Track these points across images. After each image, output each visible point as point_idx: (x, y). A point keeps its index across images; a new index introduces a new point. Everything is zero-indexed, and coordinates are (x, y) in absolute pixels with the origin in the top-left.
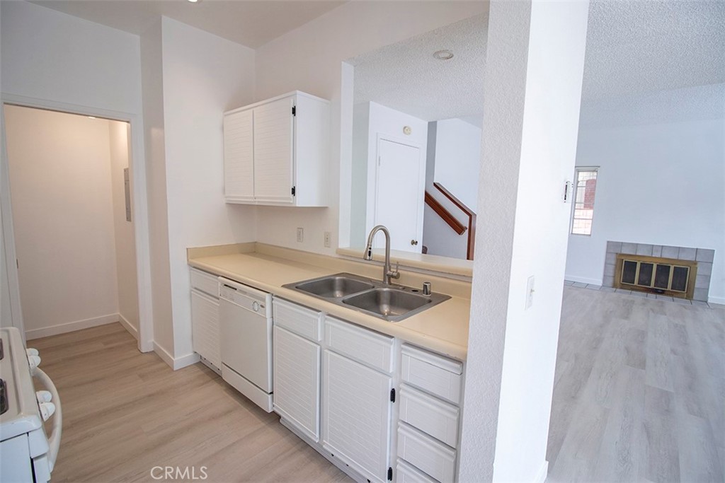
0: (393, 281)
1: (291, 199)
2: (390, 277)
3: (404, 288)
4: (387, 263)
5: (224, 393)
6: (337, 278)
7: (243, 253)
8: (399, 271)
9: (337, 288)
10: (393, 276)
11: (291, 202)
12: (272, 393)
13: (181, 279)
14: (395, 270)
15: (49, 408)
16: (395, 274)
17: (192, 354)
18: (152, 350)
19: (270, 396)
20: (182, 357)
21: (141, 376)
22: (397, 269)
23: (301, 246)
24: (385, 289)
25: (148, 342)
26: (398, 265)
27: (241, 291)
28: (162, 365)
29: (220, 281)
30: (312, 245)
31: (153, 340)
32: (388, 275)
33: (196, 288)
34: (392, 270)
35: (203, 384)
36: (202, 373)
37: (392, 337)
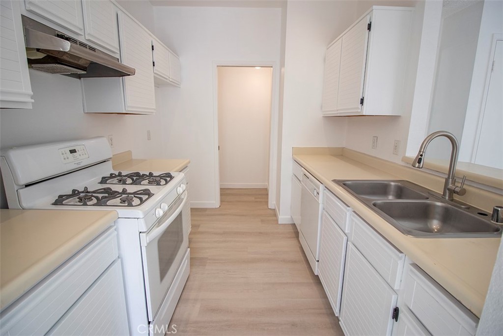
0: (456, 197)
1: (359, 109)
2: (452, 192)
3: (469, 208)
4: (451, 174)
5: (299, 249)
6: (393, 184)
7: (332, 155)
8: (465, 187)
9: (392, 193)
10: (455, 192)
11: (359, 111)
12: (318, 261)
13: (288, 168)
14: (459, 185)
15: (160, 212)
16: (457, 189)
17: (290, 217)
18: (274, 208)
19: (317, 263)
20: (284, 217)
21: (262, 221)
22: (463, 183)
23: (373, 153)
24: (439, 204)
25: (272, 203)
26: (465, 178)
27: (311, 180)
28: (274, 218)
29: (302, 171)
30: (384, 153)
31: (275, 202)
32: (449, 189)
33: (295, 175)
34: (456, 184)
35: (289, 238)
36: (292, 231)
37: (401, 252)
